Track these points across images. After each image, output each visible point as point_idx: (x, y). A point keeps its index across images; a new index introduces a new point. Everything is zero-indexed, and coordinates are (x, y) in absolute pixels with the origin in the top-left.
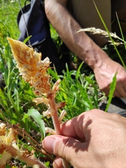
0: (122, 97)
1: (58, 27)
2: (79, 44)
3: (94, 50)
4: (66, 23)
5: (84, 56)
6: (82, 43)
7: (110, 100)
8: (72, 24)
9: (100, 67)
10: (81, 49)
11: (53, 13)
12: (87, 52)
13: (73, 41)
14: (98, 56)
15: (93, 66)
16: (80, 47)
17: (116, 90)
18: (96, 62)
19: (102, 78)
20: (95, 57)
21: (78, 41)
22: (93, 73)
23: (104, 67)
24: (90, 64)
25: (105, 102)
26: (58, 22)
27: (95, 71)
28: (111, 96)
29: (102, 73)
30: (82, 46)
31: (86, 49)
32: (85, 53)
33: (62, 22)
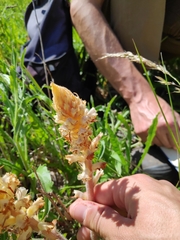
0: (163, 146)
1: (87, 38)
2: (114, 66)
3: (134, 78)
4: (99, 35)
5: (119, 84)
6: (118, 66)
7: (147, 148)
8: (107, 37)
9: (139, 102)
10: (116, 74)
11: (82, 17)
12: (124, 79)
13: (106, 62)
14: (138, 87)
15: (129, 99)
16: (115, 71)
17: (156, 137)
18: (135, 94)
19: (140, 117)
20: (134, 88)
22: (128, 109)
23: (145, 103)
24: (125, 96)
25: (140, 151)
26: (88, 32)
27: (131, 107)
28: (149, 144)
29: (142, 111)
30: (118, 70)
31: (123, 75)
32: (120, 80)
33: (94, 32)
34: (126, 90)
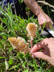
0: (47, 28)
2: (33, 5)
3: (39, 9)
6: (34, 5)
9: (41, 16)
10: (34, 8)
12: (36, 9)
13: (30, 4)
14: (40, 11)
17: (45, 26)
18: (39, 14)
19: (41, 20)
20: (39, 12)
21: (32, 4)
22: (37, 18)
24: (36, 14)
30: (34, 6)
31: (35, 8)
32: (35, 9)
34: (37, 13)
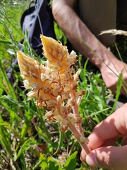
1: (66, 28)
3: (101, 51)
4: (74, 25)
6: (90, 43)
7: (117, 96)
10: (89, 49)
11: (61, 14)
12: (95, 51)
13: (81, 42)
15: (100, 65)
16: (87, 47)
19: (109, 76)
20: (102, 57)
21: (86, 41)
22: (100, 72)
24: (97, 63)
26: (67, 23)
27: (102, 70)
28: (118, 93)
31: (94, 49)
32: (92, 52)
33: (71, 23)
34: (97, 59)
